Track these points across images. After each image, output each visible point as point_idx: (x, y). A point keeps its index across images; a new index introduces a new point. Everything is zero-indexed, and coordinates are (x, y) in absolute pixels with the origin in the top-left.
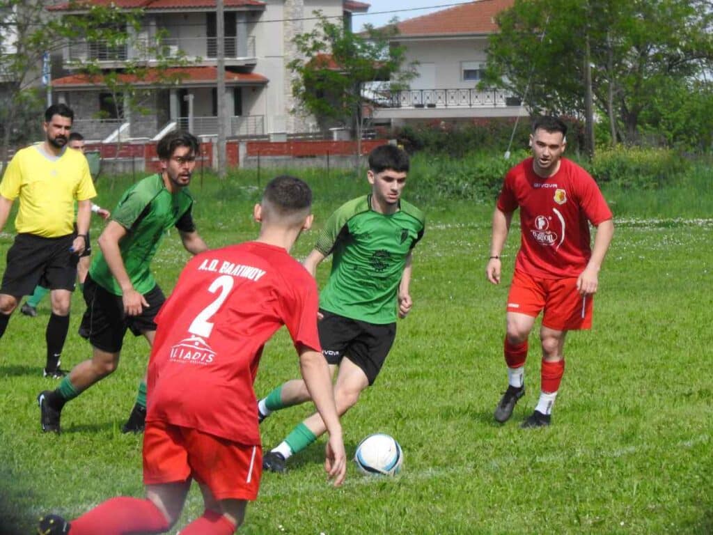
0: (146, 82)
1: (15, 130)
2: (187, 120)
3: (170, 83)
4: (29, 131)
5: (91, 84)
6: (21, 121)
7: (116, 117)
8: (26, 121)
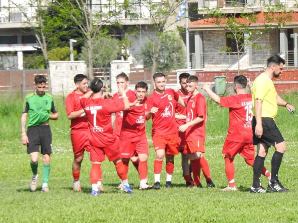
0: (259, 24)
1: (162, 61)
2: (293, 52)
3: (277, 24)
4: (172, 61)
5: (217, 26)
6: (166, 54)
7: (236, 51)
8: (170, 53)
